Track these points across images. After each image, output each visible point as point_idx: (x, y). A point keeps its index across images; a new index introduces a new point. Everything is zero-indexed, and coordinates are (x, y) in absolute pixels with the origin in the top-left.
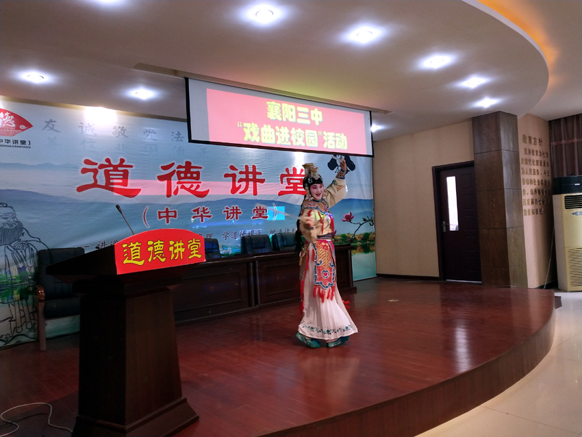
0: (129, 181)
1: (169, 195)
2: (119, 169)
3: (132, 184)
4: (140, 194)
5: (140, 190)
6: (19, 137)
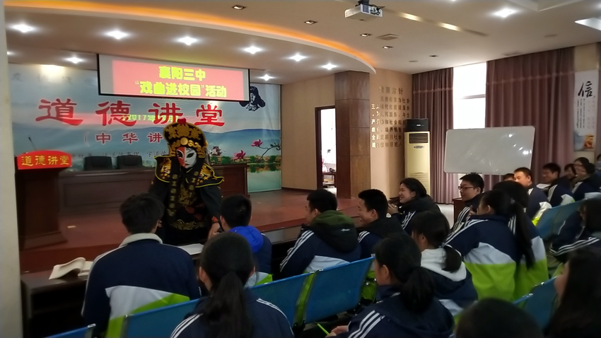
0: (74, 114)
1: (104, 124)
2: (67, 106)
3: (76, 116)
4: (82, 123)
5: (81, 121)
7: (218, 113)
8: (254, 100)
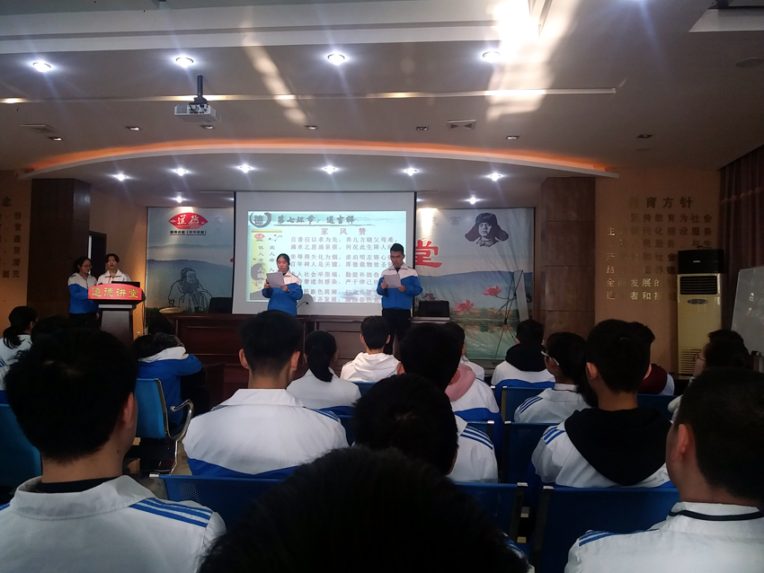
6: (200, 229)
7: (432, 251)
8: (488, 231)
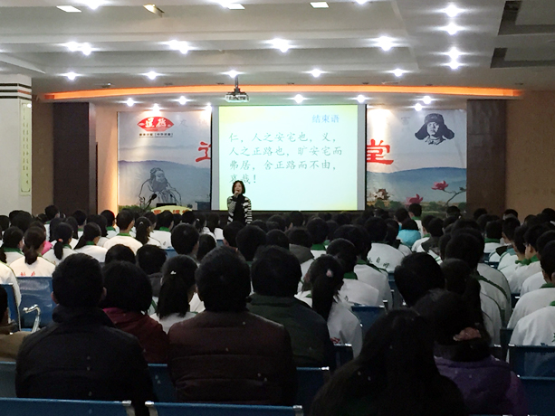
6: (167, 131)
7: (384, 149)
8: (436, 130)
